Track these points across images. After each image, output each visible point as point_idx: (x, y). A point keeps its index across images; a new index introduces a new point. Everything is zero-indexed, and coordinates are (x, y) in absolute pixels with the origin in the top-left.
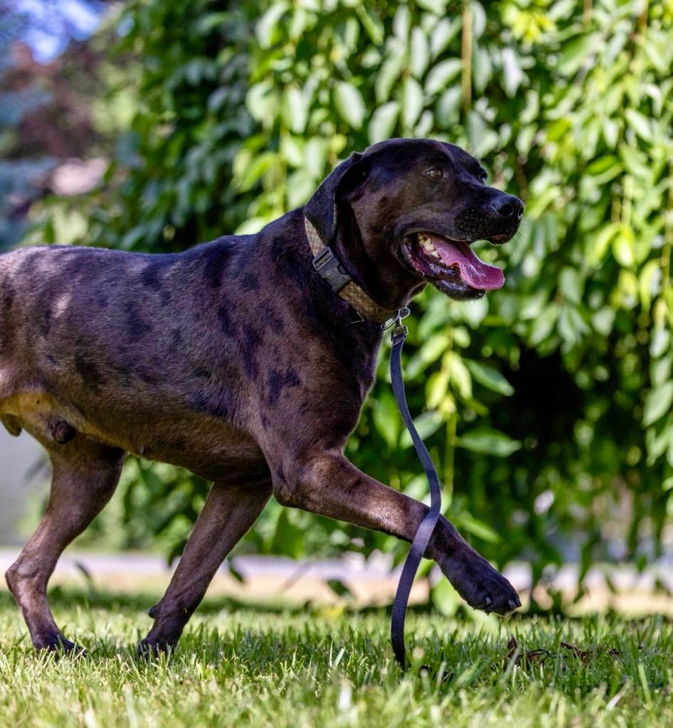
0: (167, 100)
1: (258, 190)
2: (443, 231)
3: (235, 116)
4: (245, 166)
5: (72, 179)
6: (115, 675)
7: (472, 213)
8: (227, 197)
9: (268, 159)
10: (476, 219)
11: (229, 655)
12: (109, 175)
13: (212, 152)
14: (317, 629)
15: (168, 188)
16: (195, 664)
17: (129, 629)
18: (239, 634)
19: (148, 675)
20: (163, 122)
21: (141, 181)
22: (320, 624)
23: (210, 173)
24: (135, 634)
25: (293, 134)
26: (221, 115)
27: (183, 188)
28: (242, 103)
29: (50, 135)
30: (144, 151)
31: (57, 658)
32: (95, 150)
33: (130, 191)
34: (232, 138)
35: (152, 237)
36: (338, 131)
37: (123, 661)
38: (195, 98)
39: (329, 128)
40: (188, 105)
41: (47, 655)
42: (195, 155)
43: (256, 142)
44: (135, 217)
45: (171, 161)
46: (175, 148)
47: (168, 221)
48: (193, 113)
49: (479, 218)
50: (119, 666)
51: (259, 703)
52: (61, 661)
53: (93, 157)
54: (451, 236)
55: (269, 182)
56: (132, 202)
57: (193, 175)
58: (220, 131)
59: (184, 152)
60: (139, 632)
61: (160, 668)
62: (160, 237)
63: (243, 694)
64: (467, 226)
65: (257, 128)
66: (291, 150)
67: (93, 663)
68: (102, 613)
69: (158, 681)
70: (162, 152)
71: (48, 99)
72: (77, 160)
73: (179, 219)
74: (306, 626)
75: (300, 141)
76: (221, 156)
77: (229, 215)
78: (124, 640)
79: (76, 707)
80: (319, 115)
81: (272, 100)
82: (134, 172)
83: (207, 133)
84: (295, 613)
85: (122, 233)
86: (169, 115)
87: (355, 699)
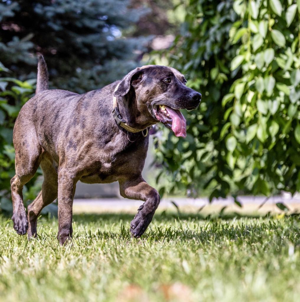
0: (199, 8)
1: (240, 43)
2: (170, 105)
3: (229, 13)
4: (234, 34)
5: (160, 43)
6: (193, 246)
7: (182, 99)
8: (227, 47)
9: (243, 31)
10: (184, 101)
11: (240, 236)
12: (176, 41)
13: (219, 29)
14: (275, 224)
15: (202, 44)
16: (226, 240)
17: (196, 228)
18: (243, 227)
19: (207, 245)
20: (198, 18)
21: (190, 42)
22: (275, 221)
23: (219, 38)
24: (199, 229)
25: (253, 19)
26: (222, 13)
27: (208, 44)
28: (231, 7)
29: (150, 26)
30: (190, 30)
31: (168, 241)
32: (169, 31)
33: (186, 47)
34: (228, 22)
35: (196, 66)
36: (272, 17)
37: (196, 240)
38: (211, 7)
39: (267, 16)
40: (209, 10)
41: (164, 239)
42: (212, 30)
43: (238, 24)
44: (188, 57)
45: (202, 34)
46: (204, 28)
47: (203, 58)
48: (211, 13)
49: (185, 101)
50: (194, 243)
51: (254, 255)
52: (170, 242)
53: (168, 34)
54: (174, 108)
55: (244, 40)
56: (187, 51)
57: (212, 39)
58: (222, 20)
59: (208, 29)
60: (201, 228)
61: (211, 242)
62: (200, 65)
63: (247, 252)
64: (180, 104)
65: (238, 18)
66: (252, 26)
67: (183, 241)
68: (185, 221)
69: (211, 248)
70: (199, 29)
71: (149, 11)
72: (162, 36)
73: (207, 57)
74: (270, 222)
75: (256, 22)
76: (223, 30)
77: (228, 54)
78: (195, 232)
79: (178, 260)
80: (264, 11)
81: (244, 6)
82: (187, 38)
83: (217, 21)
84: (264, 218)
85: (184, 64)
86: (201, 14)
87: (295, 251)
